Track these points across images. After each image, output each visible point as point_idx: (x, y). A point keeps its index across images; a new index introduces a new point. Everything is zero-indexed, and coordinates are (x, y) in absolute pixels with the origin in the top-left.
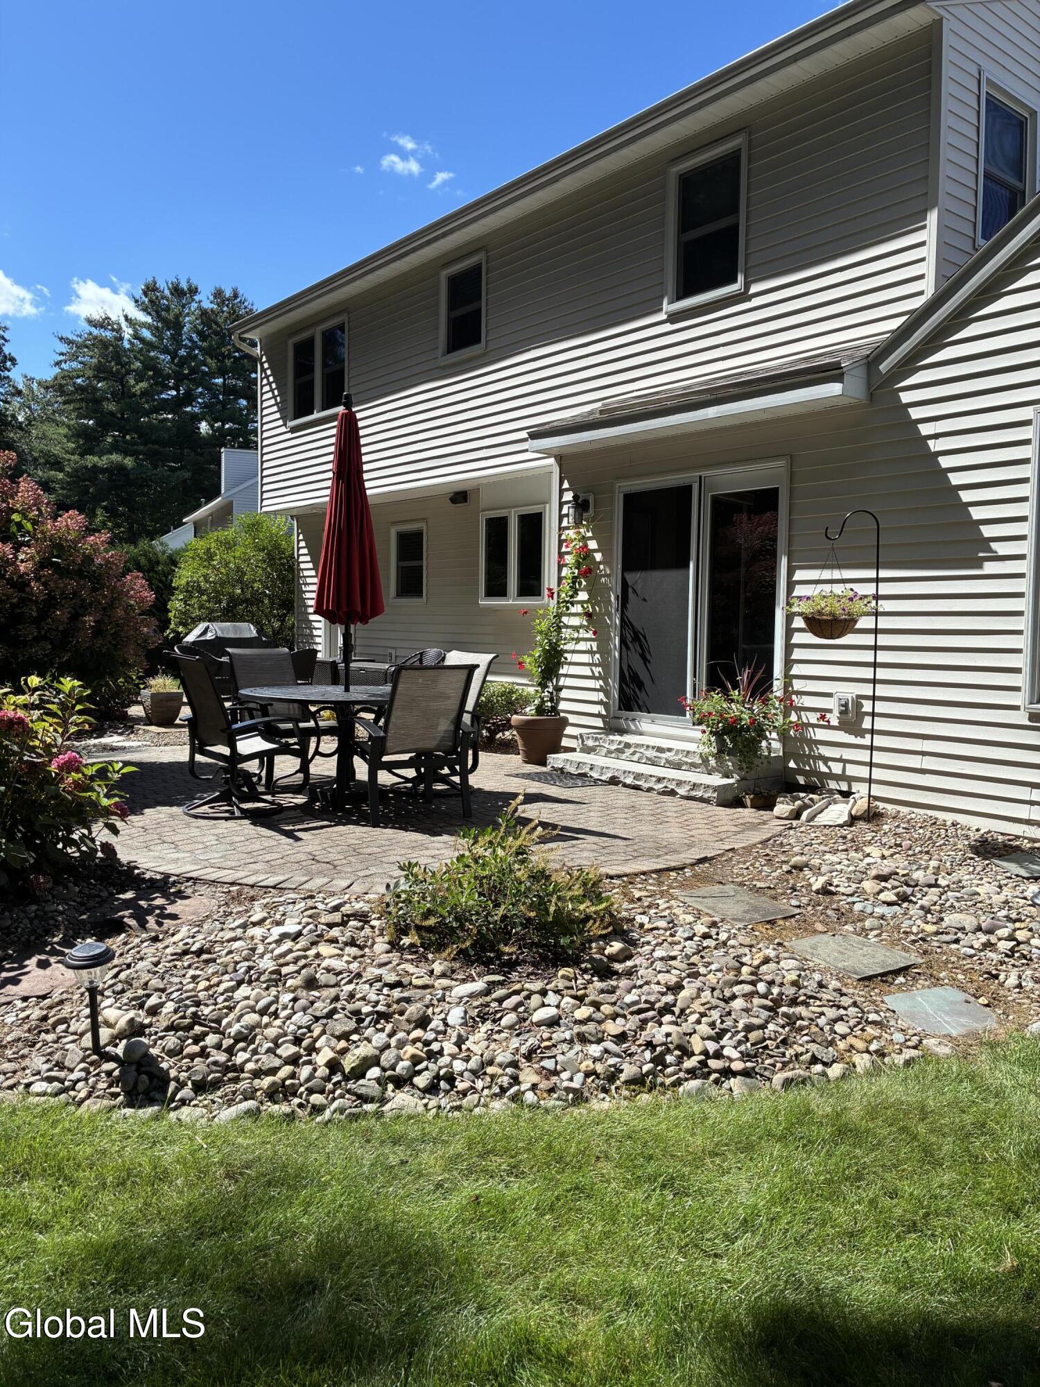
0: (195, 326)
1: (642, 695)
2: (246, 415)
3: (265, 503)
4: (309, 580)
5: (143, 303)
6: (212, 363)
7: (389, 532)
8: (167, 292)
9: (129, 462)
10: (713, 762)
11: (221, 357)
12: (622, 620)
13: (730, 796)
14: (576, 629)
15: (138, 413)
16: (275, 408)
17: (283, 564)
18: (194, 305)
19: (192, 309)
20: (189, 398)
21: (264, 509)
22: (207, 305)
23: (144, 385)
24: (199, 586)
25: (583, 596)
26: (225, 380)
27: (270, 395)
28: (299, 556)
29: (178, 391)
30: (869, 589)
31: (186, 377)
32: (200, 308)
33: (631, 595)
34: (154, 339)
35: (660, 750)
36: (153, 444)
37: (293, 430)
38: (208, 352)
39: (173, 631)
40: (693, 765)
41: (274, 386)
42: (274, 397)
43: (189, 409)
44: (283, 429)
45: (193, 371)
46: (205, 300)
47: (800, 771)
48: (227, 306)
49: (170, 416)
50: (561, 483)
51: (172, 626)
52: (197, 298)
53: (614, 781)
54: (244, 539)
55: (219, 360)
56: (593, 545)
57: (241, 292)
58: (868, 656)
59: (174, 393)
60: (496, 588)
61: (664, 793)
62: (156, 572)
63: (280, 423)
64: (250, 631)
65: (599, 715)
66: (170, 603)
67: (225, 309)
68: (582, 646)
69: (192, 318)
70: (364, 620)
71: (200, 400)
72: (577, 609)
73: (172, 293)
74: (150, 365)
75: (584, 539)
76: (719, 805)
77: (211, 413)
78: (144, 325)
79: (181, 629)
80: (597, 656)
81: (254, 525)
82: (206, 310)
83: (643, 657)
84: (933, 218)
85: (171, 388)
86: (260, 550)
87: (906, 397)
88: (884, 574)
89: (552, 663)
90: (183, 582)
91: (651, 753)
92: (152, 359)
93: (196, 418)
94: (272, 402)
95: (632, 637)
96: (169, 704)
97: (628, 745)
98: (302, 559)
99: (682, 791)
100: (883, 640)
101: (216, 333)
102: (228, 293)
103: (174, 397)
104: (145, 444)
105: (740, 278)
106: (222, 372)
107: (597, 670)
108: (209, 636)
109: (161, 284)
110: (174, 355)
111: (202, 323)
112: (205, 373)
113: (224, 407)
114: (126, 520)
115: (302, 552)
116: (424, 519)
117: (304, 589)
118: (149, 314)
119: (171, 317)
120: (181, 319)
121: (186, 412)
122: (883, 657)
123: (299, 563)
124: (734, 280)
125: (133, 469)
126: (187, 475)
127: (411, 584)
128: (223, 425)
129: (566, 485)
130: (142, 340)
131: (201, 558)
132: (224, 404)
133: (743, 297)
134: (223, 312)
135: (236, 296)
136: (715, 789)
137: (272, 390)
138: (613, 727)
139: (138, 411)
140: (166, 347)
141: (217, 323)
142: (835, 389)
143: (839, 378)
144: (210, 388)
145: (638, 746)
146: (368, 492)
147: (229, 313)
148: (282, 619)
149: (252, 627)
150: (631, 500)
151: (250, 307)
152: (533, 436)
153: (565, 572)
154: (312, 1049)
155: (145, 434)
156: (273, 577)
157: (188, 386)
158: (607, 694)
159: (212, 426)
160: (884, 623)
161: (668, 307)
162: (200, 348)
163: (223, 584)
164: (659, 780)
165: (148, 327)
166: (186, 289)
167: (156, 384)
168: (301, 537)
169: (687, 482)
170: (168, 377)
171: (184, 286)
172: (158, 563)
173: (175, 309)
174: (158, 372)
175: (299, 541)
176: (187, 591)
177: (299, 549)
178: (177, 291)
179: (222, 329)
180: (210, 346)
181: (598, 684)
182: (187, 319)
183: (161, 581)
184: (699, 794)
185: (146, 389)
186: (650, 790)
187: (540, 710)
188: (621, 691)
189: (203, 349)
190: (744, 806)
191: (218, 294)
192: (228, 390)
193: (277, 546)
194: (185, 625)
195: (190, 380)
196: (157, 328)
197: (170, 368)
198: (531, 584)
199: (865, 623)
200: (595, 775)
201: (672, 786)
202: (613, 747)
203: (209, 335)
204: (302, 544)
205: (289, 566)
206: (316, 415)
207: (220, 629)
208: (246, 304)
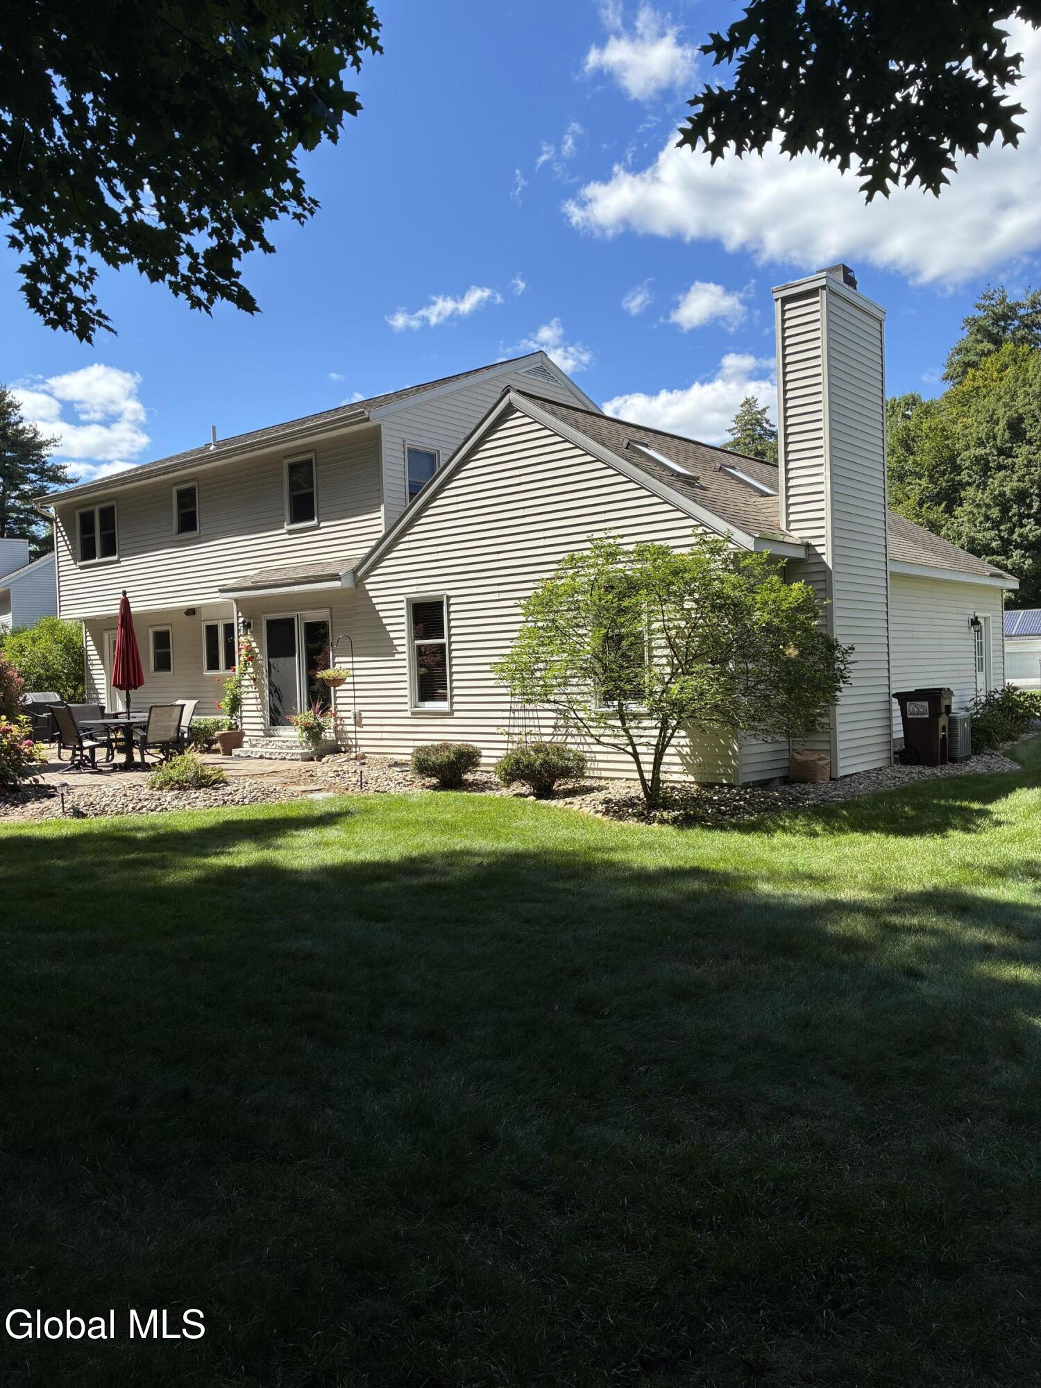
1: (280, 718)
3: (63, 613)
4: (97, 667)
7: (149, 631)
10: (304, 744)
12: (269, 682)
13: (307, 757)
14: (247, 687)
16: (68, 553)
17: (75, 652)
21: (62, 617)
25: (250, 670)
27: (64, 543)
28: (87, 646)
30: (350, 666)
33: (272, 669)
35: (284, 742)
37: (82, 568)
40: (297, 747)
41: (66, 538)
42: (67, 545)
44: (73, 567)
47: (342, 745)
50: (238, 614)
53: (261, 757)
56: (254, 645)
58: (351, 694)
60: (213, 665)
61: (281, 759)
63: (71, 562)
64: (53, 697)
65: (261, 730)
68: (251, 695)
70: (136, 688)
72: (247, 677)
75: (249, 641)
76: (302, 761)
80: (259, 700)
81: (53, 628)
83: (279, 699)
84: (382, 508)
86: (58, 643)
87: (368, 587)
88: (355, 659)
89: (236, 704)
91: (280, 744)
94: (65, 548)
95: (275, 691)
97: (270, 741)
98: (89, 648)
99: (288, 757)
100: (357, 687)
105: (316, 519)
107: (260, 707)
108: (28, 702)
115: (89, 643)
116: (171, 625)
117: (92, 668)
122: (357, 693)
123: (87, 651)
124: (313, 519)
127: (163, 663)
129: (240, 614)
133: (317, 528)
136: (301, 754)
137: (65, 541)
138: (268, 735)
142: (337, 584)
143: (339, 579)
145: (275, 741)
146: (132, 610)
148: (75, 688)
149: (56, 695)
150: (270, 623)
152: (221, 591)
153: (242, 658)
154: (127, 806)
156: (69, 661)
158: (264, 718)
160: (357, 679)
161: (287, 527)
163: (32, 666)
164: (279, 754)
168: (88, 634)
169: (292, 617)
175: (86, 637)
177: (86, 642)
181: (260, 714)
184: (294, 757)
186: (276, 759)
187: (230, 729)
188: (271, 716)
190: (313, 760)
193: (70, 641)
198: (230, 664)
199: (349, 680)
200: (253, 755)
201: (284, 755)
202: (264, 743)
204: (89, 638)
205: (81, 653)
206: (97, 560)
207: (34, 697)
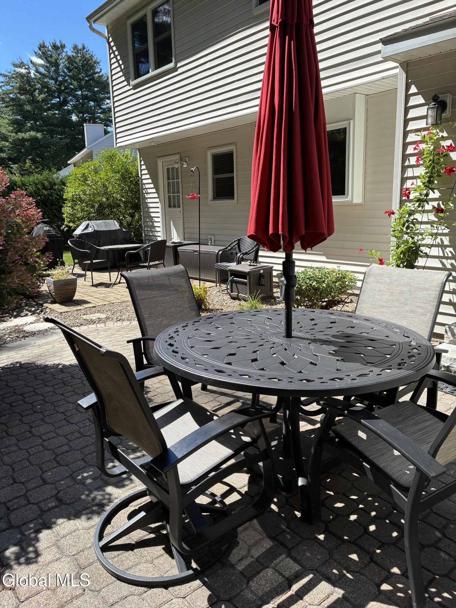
0: (65, 65)
2: (94, 109)
3: (118, 141)
4: (149, 191)
5: (39, 54)
6: (75, 83)
7: (206, 155)
8: (50, 48)
9: (39, 135)
11: (79, 80)
15: (41, 110)
16: (121, 74)
17: (131, 181)
18: (64, 54)
19: (63, 56)
20: (65, 102)
21: (118, 145)
22: (70, 54)
23: (43, 96)
24: (80, 198)
26: (82, 92)
27: (117, 64)
28: (142, 175)
29: (60, 99)
31: (63, 91)
32: (67, 55)
34: (46, 72)
36: (50, 126)
37: (135, 87)
38: (72, 78)
39: (67, 226)
41: (119, 58)
42: (120, 66)
43: (66, 108)
44: (128, 88)
45: (66, 88)
46: (69, 51)
48: (80, 53)
49: (57, 112)
51: (66, 223)
52: (65, 50)
54: (105, 166)
55: (78, 82)
57: (86, 46)
59: (58, 100)
62: (54, 190)
63: (125, 83)
64: (114, 225)
66: (63, 209)
67: (79, 55)
69: (64, 60)
71: (71, 103)
73: (52, 48)
74: (45, 86)
77: (77, 109)
78: (40, 65)
79: (71, 224)
81: (111, 157)
82: (70, 56)
85: (56, 98)
86: (116, 172)
90: (70, 195)
92: (45, 82)
93: (69, 112)
94: (119, 69)
96: (68, 287)
98: (143, 177)
101: (76, 68)
102: (80, 47)
103: (58, 102)
104: (46, 126)
106: (81, 88)
108: (90, 230)
109: (47, 44)
110: (56, 80)
111: (69, 63)
112: (72, 89)
113: (83, 106)
114: (41, 165)
115: (143, 172)
116: (234, 143)
117: (146, 196)
118: (42, 59)
119: (53, 60)
120: (58, 61)
121: (65, 109)
123: (142, 180)
125: (42, 139)
126: (68, 141)
128: (83, 115)
129: (414, 90)
130: (40, 73)
131: (80, 180)
132: (83, 105)
134: (78, 57)
135: (84, 48)
137: (118, 61)
139: (42, 110)
140: (52, 76)
141: (75, 63)
144: (75, 96)
147: (81, 57)
148: (132, 216)
149: (116, 223)
151: (91, 53)
155: (46, 122)
156: (126, 190)
157: (64, 96)
159: (78, 116)
162: (69, 76)
163: (94, 195)
165: (43, 66)
166: (59, 46)
167: (49, 95)
168: (142, 163)
170: (54, 91)
171: (58, 44)
172: (55, 184)
173: (55, 56)
174: (49, 90)
175: (141, 166)
176: (73, 201)
177: (141, 170)
178: (55, 47)
179: (78, 65)
180: (73, 74)
182: (61, 61)
183: (58, 195)
185: (44, 98)
189: (70, 76)
191: (75, 47)
192: (84, 97)
193: (127, 170)
194: (74, 222)
195: (65, 93)
196: (47, 67)
197: (55, 87)
203: (72, 69)
204: (144, 167)
205: (136, 182)
206: (152, 73)
207: (96, 225)
208: (89, 52)
